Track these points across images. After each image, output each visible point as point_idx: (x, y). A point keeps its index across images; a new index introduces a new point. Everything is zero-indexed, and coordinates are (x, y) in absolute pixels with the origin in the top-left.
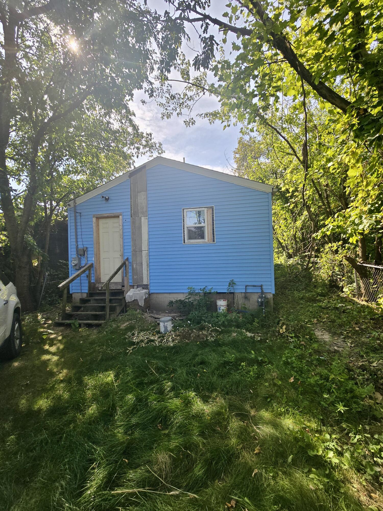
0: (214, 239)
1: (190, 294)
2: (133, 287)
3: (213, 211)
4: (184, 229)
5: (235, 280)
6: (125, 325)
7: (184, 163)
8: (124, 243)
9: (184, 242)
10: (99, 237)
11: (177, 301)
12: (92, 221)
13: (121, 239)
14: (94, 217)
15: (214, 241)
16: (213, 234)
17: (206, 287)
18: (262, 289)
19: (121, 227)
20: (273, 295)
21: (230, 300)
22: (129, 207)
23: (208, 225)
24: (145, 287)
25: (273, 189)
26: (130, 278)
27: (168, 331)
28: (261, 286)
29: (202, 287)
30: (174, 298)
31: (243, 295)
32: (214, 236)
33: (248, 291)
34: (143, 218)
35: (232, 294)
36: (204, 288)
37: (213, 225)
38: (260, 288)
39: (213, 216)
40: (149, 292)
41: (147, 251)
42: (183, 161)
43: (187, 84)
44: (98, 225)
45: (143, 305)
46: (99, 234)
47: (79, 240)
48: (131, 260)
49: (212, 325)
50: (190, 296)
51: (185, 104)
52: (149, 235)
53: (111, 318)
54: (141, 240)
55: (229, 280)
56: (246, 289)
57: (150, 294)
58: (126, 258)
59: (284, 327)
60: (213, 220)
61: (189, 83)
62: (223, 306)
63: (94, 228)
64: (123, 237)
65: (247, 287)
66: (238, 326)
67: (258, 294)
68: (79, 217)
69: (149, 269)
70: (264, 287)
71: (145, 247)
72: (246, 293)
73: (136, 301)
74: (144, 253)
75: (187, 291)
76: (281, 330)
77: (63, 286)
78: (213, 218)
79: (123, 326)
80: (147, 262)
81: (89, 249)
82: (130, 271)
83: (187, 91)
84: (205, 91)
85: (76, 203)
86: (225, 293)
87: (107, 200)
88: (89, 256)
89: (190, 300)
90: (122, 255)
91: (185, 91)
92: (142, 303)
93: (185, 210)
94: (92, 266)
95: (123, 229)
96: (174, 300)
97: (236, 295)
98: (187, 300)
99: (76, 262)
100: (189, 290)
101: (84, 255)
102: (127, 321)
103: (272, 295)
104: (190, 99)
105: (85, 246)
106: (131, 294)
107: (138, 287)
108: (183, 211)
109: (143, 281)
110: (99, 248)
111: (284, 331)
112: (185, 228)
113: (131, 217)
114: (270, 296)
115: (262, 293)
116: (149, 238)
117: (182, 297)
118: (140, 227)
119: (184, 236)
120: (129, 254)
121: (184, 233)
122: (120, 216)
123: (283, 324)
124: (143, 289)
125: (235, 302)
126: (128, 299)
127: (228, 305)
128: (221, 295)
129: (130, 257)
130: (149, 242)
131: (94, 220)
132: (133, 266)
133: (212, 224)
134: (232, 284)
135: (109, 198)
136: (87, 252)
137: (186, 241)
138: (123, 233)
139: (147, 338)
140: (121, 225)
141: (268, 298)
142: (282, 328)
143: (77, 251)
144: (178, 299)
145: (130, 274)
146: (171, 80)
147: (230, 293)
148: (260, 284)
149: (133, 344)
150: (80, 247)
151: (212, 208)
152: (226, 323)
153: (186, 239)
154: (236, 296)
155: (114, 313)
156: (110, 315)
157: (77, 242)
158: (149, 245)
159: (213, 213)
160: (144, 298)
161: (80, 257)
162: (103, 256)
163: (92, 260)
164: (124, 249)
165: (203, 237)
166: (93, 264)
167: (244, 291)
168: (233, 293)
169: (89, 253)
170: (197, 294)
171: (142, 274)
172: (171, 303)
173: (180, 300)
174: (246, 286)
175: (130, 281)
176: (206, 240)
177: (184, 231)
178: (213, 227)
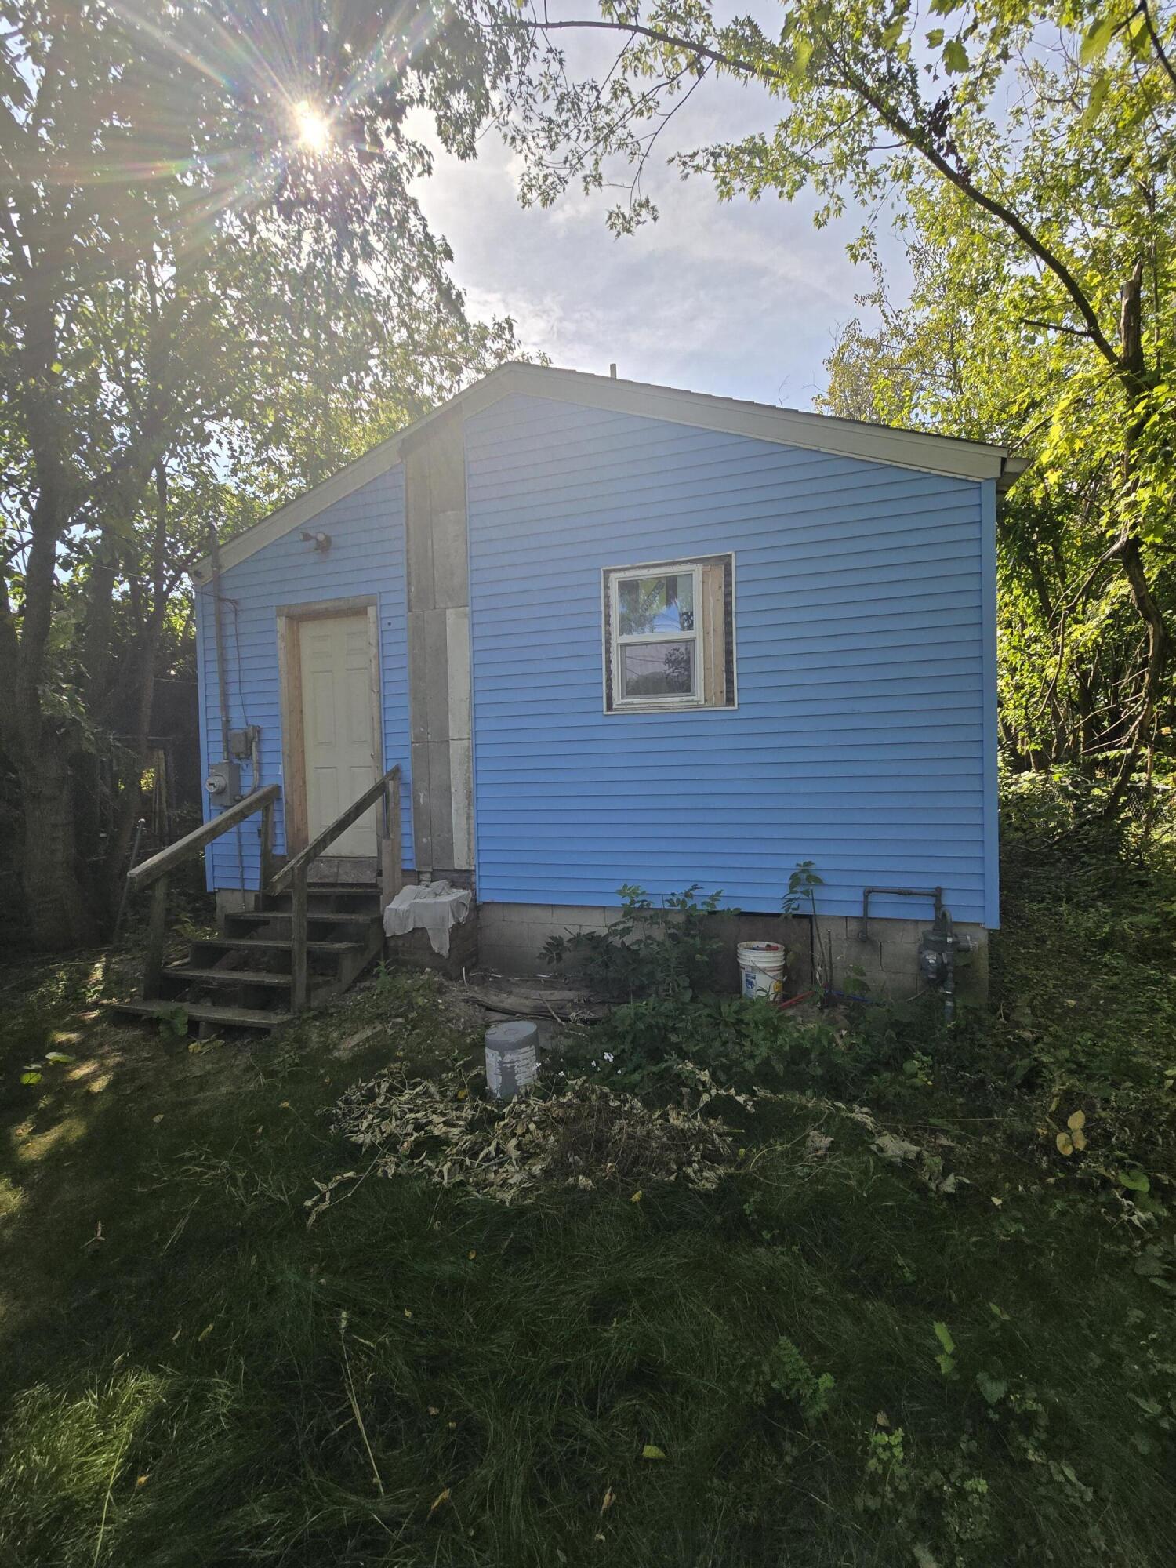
0: (730, 691)
1: (628, 912)
2: (414, 877)
3: (728, 574)
4: (608, 651)
5: (819, 863)
6: (356, 1038)
7: (613, 378)
8: (383, 709)
9: (610, 707)
10: (299, 688)
11: (577, 940)
12: (274, 631)
13: (374, 696)
14: (278, 615)
15: (730, 701)
16: (729, 671)
17: (695, 888)
18: (938, 906)
19: (374, 650)
20: (992, 934)
21: (798, 947)
22: (403, 571)
23: (706, 633)
24: (462, 879)
25: (1004, 461)
26: (408, 842)
27: (516, 1091)
28: (938, 893)
29: (679, 890)
30: (568, 926)
31: (853, 926)
32: (730, 682)
33: (874, 913)
34: (451, 614)
35: (806, 922)
36: (687, 895)
37: (728, 633)
38: (932, 901)
39: (728, 594)
40: (474, 900)
41: (466, 743)
42: (608, 374)
43: (629, 33)
44: (295, 645)
45: (445, 952)
46: (299, 679)
47: (233, 701)
48: (408, 776)
49: (713, 1075)
50: (630, 924)
51: (620, 133)
52: (474, 680)
53: (315, 1003)
54: (446, 699)
55: (791, 864)
56: (866, 904)
57: (477, 908)
58: (390, 766)
59: (1077, 1121)
60: (728, 613)
61: (637, 29)
62: (763, 971)
63: (281, 654)
64: (381, 687)
65: (873, 898)
66: (834, 1086)
67: (922, 928)
68: (230, 619)
69: (473, 813)
70: (947, 900)
71: (458, 725)
72: (865, 920)
73: (419, 932)
74: (457, 750)
75: (618, 902)
76: (1061, 1138)
77: (148, 872)
78: (728, 604)
79: (348, 1045)
80: (467, 782)
81: (267, 735)
82: (405, 816)
83: (630, 73)
84: (706, 61)
85: (220, 567)
86: (777, 915)
87: (324, 547)
88: (266, 759)
89: (628, 940)
90: (379, 757)
91: (618, 74)
92: (441, 944)
93: (613, 576)
94: (274, 794)
95: (381, 657)
96: (567, 936)
97: (823, 929)
98: (616, 941)
99: (221, 781)
100: (627, 901)
101: (249, 755)
102: (370, 1022)
103: (983, 937)
104: (644, 106)
105: (253, 722)
106: (404, 907)
107: (435, 876)
108: (606, 579)
109: (450, 857)
110: (302, 730)
111: (1081, 1144)
112: (614, 648)
113: (410, 610)
114: (977, 940)
115: (942, 922)
116: (474, 692)
117: (597, 924)
118: (441, 651)
119: (609, 680)
120: (400, 754)
121: (609, 671)
122: (371, 611)
123: (1070, 1102)
124: (453, 885)
125: (817, 957)
126: (393, 926)
127: (785, 969)
128: (758, 924)
129: (406, 766)
130: (474, 706)
131: (281, 624)
132: (416, 798)
133: (722, 628)
134: (805, 878)
135: (328, 539)
136: (259, 742)
137: (617, 701)
138: (382, 670)
139: (418, 1127)
140: (373, 642)
141: (967, 950)
142: (1064, 1126)
143: (227, 740)
144: (585, 931)
145: (406, 829)
146: (561, 25)
147: (795, 916)
148: (930, 884)
149: (352, 1155)
150: (238, 724)
151: (725, 562)
152: (780, 1068)
153: (615, 694)
154: (822, 932)
155: (327, 983)
156: (309, 989)
157: (226, 707)
158: (474, 719)
159: (728, 584)
160: (452, 922)
161: (236, 761)
162: (314, 757)
163: (276, 774)
164: (384, 735)
165: (686, 687)
166: (278, 788)
167: (857, 911)
168: (809, 918)
169: (266, 747)
170: (657, 916)
171: (450, 830)
172: (556, 945)
173: (591, 937)
174: (869, 892)
175: (408, 854)
176: (699, 696)
177: (609, 662)
178: (729, 644)
